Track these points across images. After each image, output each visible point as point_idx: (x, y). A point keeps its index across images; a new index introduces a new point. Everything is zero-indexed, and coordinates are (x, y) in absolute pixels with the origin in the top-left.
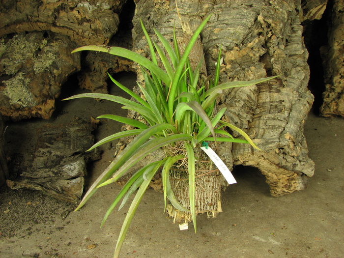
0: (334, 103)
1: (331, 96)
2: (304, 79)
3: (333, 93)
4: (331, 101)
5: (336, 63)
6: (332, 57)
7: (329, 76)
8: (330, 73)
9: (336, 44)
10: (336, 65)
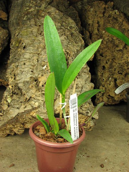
0: (101, 98)
1: (99, 95)
2: (88, 78)
3: (100, 94)
4: (100, 97)
5: (100, 81)
6: (98, 78)
7: (98, 87)
8: (98, 85)
9: (99, 73)
10: (100, 82)
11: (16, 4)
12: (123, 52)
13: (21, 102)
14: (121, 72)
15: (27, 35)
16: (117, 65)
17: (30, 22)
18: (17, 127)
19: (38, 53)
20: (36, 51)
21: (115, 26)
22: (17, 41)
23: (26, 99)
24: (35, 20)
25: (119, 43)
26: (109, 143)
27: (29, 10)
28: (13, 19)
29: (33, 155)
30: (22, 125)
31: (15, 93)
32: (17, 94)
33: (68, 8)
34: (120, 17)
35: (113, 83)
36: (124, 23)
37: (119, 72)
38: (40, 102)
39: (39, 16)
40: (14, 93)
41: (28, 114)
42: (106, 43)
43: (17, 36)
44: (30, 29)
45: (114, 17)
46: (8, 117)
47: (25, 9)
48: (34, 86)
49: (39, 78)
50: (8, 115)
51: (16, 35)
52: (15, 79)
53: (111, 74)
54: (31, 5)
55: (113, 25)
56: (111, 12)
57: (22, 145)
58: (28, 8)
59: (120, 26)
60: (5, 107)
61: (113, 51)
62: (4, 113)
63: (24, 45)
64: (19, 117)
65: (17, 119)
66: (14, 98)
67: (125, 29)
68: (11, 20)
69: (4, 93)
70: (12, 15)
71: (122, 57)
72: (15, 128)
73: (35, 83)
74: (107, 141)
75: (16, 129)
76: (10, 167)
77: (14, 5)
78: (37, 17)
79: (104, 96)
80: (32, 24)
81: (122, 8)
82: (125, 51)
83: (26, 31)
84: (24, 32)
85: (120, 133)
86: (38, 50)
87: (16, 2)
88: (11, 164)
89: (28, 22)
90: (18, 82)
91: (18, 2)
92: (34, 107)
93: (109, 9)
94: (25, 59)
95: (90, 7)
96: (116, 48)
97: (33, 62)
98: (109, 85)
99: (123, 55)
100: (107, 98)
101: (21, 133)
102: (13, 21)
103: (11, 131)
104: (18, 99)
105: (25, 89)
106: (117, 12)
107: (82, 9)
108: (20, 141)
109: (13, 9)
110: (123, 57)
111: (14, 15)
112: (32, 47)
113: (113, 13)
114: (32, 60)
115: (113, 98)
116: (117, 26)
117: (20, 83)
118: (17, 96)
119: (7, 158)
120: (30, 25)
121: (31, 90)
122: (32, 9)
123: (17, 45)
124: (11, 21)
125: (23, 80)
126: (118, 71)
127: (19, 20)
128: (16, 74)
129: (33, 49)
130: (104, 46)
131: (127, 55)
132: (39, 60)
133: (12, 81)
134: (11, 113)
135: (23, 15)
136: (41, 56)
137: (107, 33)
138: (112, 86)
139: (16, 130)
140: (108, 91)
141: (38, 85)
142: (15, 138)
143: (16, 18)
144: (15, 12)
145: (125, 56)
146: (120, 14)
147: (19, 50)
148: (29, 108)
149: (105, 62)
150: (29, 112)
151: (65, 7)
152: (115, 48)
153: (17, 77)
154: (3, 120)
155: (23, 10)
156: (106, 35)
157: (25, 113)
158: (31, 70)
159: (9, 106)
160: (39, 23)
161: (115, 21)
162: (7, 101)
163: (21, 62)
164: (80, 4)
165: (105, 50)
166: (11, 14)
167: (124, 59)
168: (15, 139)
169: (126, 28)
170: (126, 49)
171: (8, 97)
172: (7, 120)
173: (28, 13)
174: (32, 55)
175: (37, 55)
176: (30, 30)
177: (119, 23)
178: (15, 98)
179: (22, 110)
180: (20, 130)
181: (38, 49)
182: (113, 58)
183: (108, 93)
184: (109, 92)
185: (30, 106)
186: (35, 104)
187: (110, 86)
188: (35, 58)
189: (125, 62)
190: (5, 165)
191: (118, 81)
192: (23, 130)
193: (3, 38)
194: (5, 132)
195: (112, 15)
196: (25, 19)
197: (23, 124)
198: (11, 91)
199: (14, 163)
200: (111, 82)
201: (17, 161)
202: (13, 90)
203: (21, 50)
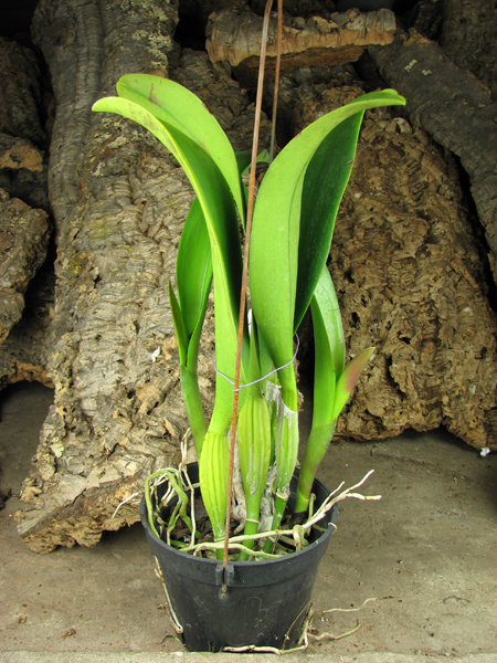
11: (69, 114)
12: (417, 267)
13: (91, 456)
14: (409, 336)
15: (105, 238)
16: (394, 312)
17: (113, 190)
18: (81, 528)
19: (138, 301)
20: (132, 296)
21: (396, 174)
22: (76, 259)
23: (105, 449)
24: (128, 180)
25: (404, 234)
26: (341, 569)
27: (109, 141)
28: (60, 169)
29: (125, 604)
30: (94, 523)
31: (74, 428)
32: (80, 433)
33: (240, 114)
34: (413, 144)
35: (379, 371)
36: (423, 163)
37: (399, 333)
38: (141, 460)
39: (140, 172)
40: (70, 427)
41: (109, 493)
42: (366, 234)
43: (75, 237)
44: (115, 215)
45: (391, 143)
46: (56, 500)
47: (99, 140)
48: (125, 413)
49: (140, 388)
50: (55, 495)
51: (72, 234)
52: (71, 384)
53: (376, 340)
54: (117, 124)
55: (391, 169)
56: (382, 125)
57: (96, 576)
58: (107, 136)
59: (414, 173)
60: (47, 472)
61: (388, 260)
62: (46, 488)
63: (97, 273)
64: (86, 501)
65: (81, 505)
66: (70, 443)
67: (426, 185)
68: (55, 172)
69: (41, 427)
70: (59, 154)
71: (414, 284)
72: (75, 530)
73: (129, 401)
74: (339, 563)
75: (79, 533)
76: (65, 637)
77: (62, 116)
78: (135, 173)
79: (351, 414)
80: (120, 197)
81: (418, 116)
82: (423, 263)
83: (100, 222)
84: (94, 225)
85: (384, 534)
86: (138, 294)
87: (71, 106)
88: (68, 629)
89: (109, 191)
90: (82, 394)
91: (77, 107)
92: (126, 475)
93: (378, 114)
94: (101, 323)
95: (313, 108)
96: (396, 252)
97: (124, 332)
98: (366, 377)
99: (416, 276)
100: (360, 420)
101: (94, 542)
102: (62, 178)
103: (66, 537)
104: (82, 446)
105: (100, 419)
106: (403, 124)
107: (292, 102)
108: (91, 565)
109: (61, 130)
110: (417, 283)
111: (63, 155)
112: (119, 284)
113: (391, 129)
114: (120, 325)
115: (378, 421)
116: (402, 172)
117: (86, 397)
118: (80, 438)
119: (55, 614)
120: (116, 199)
121: (118, 426)
122: (121, 140)
123: (76, 272)
124: (54, 176)
125: (95, 389)
126: (398, 330)
127: (80, 174)
128: (75, 370)
129: (122, 287)
130: (359, 245)
131: (427, 276)
132: (141, 324)
133: (65, 394)
134: (63, 490)
135: (92, 160)
136: (145, 315)
137: (367, 199)
138: (377, 381)
139: (78, 536)
140: (364, 398)
141: (137, 409)
142: (75, 556)
143: (70, 164)
144: (68, 143)
145: (421, 280)
146: (413, 132)
147: (83, 288)
148: (112, 476)
149: (359, 300)
150: (111, 488)
151: (231, 109)
152: (392, 253)
153: (78, 378)
154: (43, 507)
155: (93, 142)
156: (365, 207)
157: (103, 491)
158: (119, 358)
159: (57, 467)
160: (140, 192)
161: (396, 155)
162: (51, 453)
163: (89, 330)
164: (287, 85)
165: (358, 260)
166: (54, 149)
167: (420, 291)
168: (76, 558)
169: (430, 180)
170: (429, 254)
171: (54, 440)
172: (53, 508)
173: (108, 154)
174: (119, 308)
175: (136, 308)
176: (114, 218)
177: (410, 161)
178: (75, 443)
179: (93, 482)
180: (90, 536)
181: (137, 288)
182: (385, 284)
183: (364, 404)
184: (367, 402)
185: (114, 471)
186: (129, 467)
187: (371, 382)
188: (129, 318)
189: (424, 299)
190: (51, 634)
191: (394, 365)
192: (100, 536)
193: (33, 238)
194: (47, 540)
195: (388, 137)
196: (97, 173)
197: (97, 520)
198: (64, 424)
199: (74, 627)
200: (375, 368)
201: (81, 621)
202: (68, 419)
203: (88, 288)
